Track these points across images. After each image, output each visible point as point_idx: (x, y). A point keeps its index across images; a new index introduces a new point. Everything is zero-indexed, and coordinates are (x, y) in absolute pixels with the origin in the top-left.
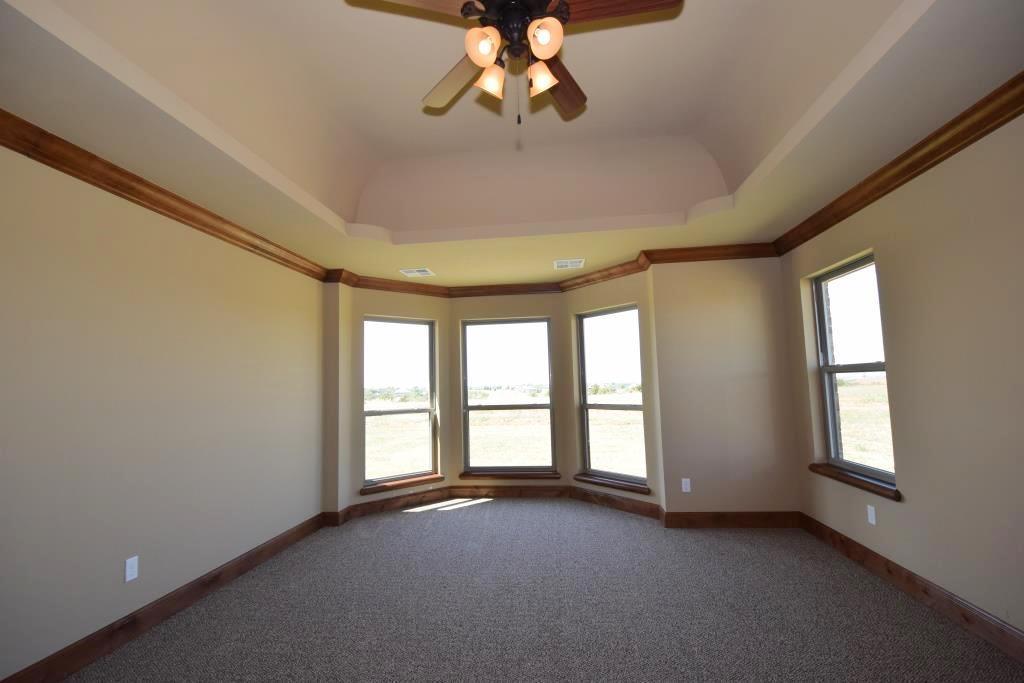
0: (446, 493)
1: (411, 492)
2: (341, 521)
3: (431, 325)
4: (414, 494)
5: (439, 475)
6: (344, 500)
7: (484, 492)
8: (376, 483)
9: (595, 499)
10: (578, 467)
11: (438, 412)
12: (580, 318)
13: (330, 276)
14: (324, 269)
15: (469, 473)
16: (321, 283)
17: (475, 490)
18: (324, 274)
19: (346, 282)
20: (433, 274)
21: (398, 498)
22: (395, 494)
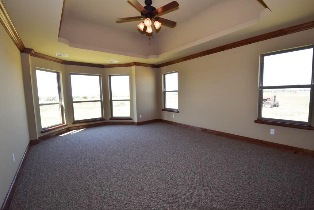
1: (58, 130)
3: (58, 74)
4: (59, 131)
5: (65, 124)
6: (38, 135)
7: (81, 127)
8: (45, 129)
10: (110, 117)
11: (63, 104)
12: (110, 76)
16: (20, 53)
17: (78, 127)
18: (23, 49)
21: (54, 133)
22: (52, 132)
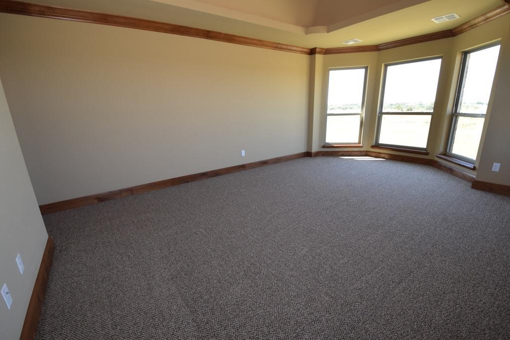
0: (364, 153)
1: (346, 150)
2: (313, 156)
3: (366, 68)
4: (346, 151)
5: (361, 145)
6: (315, 148)
7: (383, 156)
8: (330, 144)
9: (443, 168)
11: (364, 115)
12: (466, 54)
13: (312, 52)
14: (308, 49)
15: (378, 146)
16: (309, 56)
17: (378, 154)
18: (309, 51)
19: (320, 53)
20: (361, 41)
21: (339, 152)
22: (338, 150)
